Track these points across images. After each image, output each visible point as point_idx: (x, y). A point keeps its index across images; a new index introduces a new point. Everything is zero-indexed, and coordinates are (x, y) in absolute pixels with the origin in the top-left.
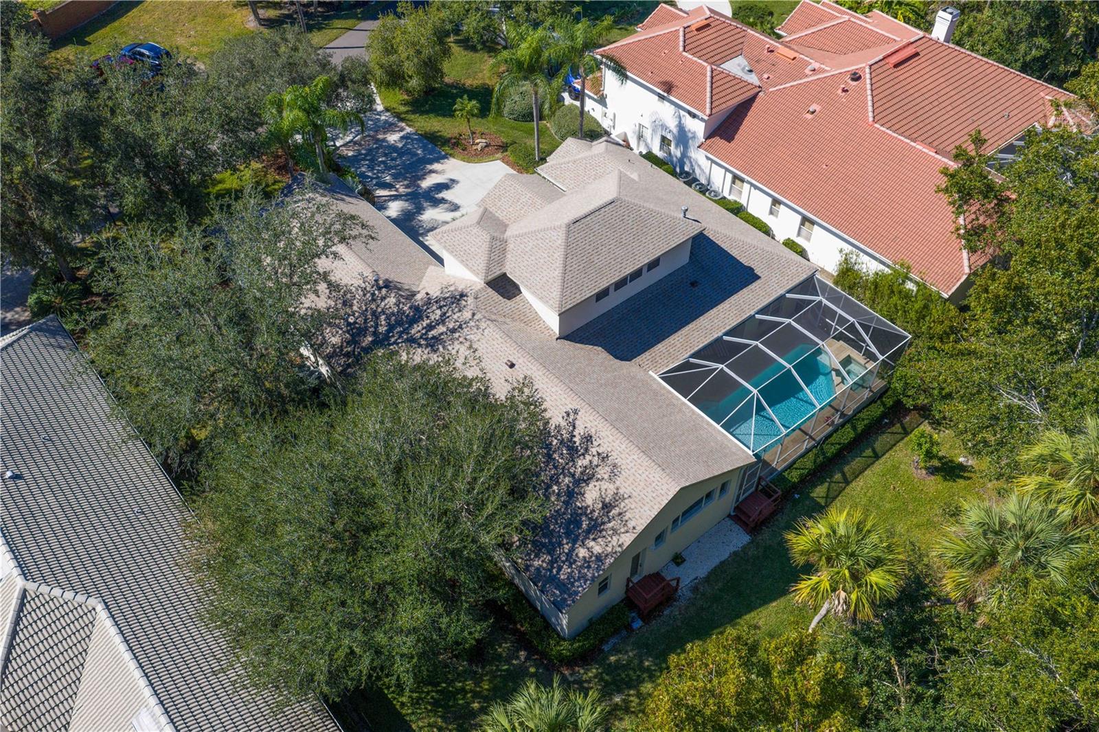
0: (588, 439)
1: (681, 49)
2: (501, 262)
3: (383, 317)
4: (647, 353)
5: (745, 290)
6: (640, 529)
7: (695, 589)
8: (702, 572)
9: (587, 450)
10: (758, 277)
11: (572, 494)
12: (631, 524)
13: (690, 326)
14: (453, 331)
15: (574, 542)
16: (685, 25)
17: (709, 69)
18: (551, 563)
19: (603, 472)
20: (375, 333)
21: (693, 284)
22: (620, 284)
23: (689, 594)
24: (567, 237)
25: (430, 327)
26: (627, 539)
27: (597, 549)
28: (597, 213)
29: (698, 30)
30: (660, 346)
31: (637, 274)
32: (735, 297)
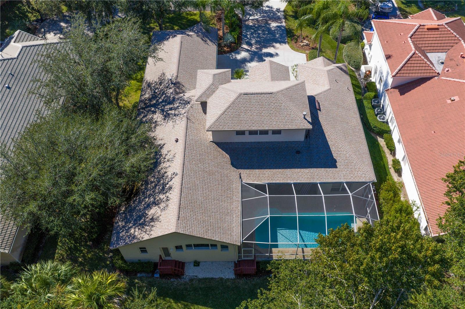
0: (170, 188)
1: (410, 35)
2: (209, 96)
3: (164, 96)
4: (248, 170)
5: (323, 169)
6: (152, 237)
7: (191, 280)
8: (201, 276)
9: (166, 192)
10: (336, 167)
11: (149, 206)
12: (152, 233)
13: (280, 170)
14: (175, 115)
15: (133, 225)
16: (422, 24)
17: (413, 52)
18: (123, 227)
19: (162, 205)
20: (157, 101)
21: (298, 152)
22: (252, 133)
23: (187, 280)
24: (237, 99)
25: (171, 109)
26: (146, 237)
27: (136, 234)
28: (259, 95)
29: (428, 29)
30: (257, 170)
31: (264, 132)
32: (315, 169)
